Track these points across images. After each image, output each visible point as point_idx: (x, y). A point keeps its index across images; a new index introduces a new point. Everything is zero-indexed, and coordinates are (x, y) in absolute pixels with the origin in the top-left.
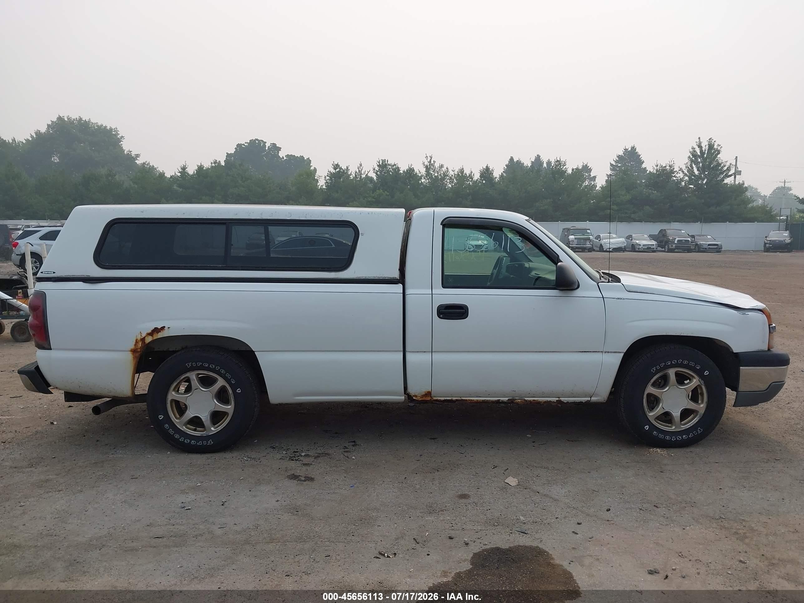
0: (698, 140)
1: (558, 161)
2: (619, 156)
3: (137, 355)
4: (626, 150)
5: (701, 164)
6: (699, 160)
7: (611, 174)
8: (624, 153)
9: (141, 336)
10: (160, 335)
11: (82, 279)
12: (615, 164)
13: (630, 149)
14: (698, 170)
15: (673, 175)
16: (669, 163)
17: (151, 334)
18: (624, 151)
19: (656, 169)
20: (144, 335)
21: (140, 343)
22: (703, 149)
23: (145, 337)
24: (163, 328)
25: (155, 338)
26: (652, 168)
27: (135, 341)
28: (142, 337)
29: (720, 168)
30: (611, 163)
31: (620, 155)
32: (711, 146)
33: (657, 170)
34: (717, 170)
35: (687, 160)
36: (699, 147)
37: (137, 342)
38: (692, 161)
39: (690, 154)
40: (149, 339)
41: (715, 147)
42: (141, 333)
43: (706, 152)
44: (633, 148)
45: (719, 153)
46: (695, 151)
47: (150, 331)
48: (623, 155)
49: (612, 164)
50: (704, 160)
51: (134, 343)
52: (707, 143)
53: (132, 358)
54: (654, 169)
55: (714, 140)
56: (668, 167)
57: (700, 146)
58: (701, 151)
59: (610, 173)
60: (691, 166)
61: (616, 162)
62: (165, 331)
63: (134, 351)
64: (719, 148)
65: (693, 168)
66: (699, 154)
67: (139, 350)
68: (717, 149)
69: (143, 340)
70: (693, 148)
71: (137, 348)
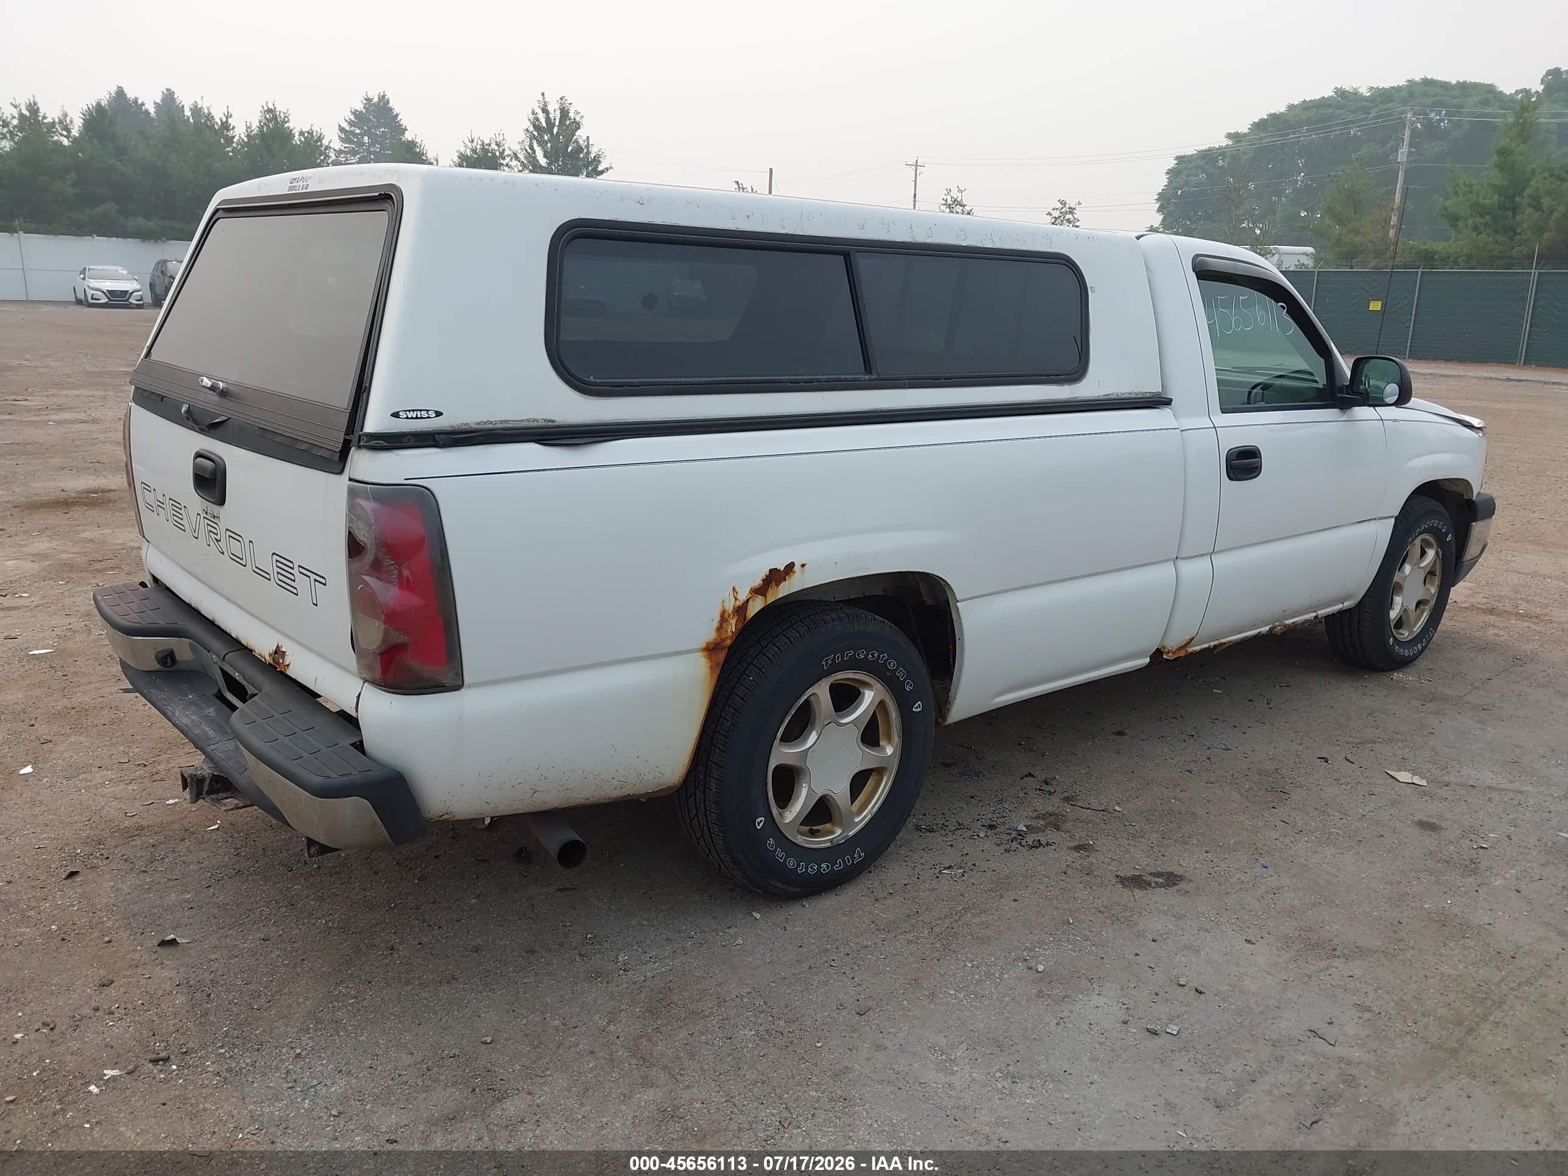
0: (541, 98)
1: (269, 111)
2: (355, 113)
3: (722, 656)
4: (368, 100)
5: (549, 145)
6: (546, 138)
7: (342, 148)
8: (364, 107)
9: (736, 599)
10: (785, 589)
11: (534, 434)
12: (348, 129)
13: (376, 100)
14: (545, 156)
15: (505, 163)
16: (494, 137)
17: (760, 591)
18: (365, 102)
19: (470, 147)
20: (743, 596)
21: (733, 622)
22: (552, 116)
23: (748, 601)
24: (790, 567)
25: (771, 599)
26: (463, 145)
27: (718, 618)
28: (738, 603)
29: (582, 156)
30: (340, 126)
31: (358, 111)
32: (564, 113)
33: (474, 151)
34: (578, 159)
35: (522, 136)
36: (543, 112)
37: (723, 619)
38: (532, 137)
39: (529, 124)
40: (756, 606)
41: (572, 115)
42: (734, 589)
43: (557, 123)
44: (383, 98)
45: (579, 128)
46: (538, 119)
47: (757, 582)
48: (364, 111)
49: (343, 128)
50: (554, 139)
51: (716, 624)
52: (557, 106)
53: (708, 670)
54: (466, 146)
55: (569, 102)
56: (494, 146)
57: (545, 111)
58: (548, 119)
59: (340, 147)
60: (531, 147)
61: (351, 123)
62: (796, 574)
63: (711, 649)
64: (578, 119)
65: (534, 152)
66: (544, 125)
67: (729, 642)
68: (575, 119)
69: (741, 610)
70: (533, 113)
71: (724, 637)
